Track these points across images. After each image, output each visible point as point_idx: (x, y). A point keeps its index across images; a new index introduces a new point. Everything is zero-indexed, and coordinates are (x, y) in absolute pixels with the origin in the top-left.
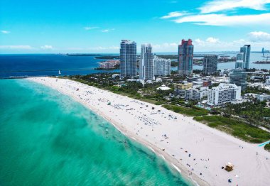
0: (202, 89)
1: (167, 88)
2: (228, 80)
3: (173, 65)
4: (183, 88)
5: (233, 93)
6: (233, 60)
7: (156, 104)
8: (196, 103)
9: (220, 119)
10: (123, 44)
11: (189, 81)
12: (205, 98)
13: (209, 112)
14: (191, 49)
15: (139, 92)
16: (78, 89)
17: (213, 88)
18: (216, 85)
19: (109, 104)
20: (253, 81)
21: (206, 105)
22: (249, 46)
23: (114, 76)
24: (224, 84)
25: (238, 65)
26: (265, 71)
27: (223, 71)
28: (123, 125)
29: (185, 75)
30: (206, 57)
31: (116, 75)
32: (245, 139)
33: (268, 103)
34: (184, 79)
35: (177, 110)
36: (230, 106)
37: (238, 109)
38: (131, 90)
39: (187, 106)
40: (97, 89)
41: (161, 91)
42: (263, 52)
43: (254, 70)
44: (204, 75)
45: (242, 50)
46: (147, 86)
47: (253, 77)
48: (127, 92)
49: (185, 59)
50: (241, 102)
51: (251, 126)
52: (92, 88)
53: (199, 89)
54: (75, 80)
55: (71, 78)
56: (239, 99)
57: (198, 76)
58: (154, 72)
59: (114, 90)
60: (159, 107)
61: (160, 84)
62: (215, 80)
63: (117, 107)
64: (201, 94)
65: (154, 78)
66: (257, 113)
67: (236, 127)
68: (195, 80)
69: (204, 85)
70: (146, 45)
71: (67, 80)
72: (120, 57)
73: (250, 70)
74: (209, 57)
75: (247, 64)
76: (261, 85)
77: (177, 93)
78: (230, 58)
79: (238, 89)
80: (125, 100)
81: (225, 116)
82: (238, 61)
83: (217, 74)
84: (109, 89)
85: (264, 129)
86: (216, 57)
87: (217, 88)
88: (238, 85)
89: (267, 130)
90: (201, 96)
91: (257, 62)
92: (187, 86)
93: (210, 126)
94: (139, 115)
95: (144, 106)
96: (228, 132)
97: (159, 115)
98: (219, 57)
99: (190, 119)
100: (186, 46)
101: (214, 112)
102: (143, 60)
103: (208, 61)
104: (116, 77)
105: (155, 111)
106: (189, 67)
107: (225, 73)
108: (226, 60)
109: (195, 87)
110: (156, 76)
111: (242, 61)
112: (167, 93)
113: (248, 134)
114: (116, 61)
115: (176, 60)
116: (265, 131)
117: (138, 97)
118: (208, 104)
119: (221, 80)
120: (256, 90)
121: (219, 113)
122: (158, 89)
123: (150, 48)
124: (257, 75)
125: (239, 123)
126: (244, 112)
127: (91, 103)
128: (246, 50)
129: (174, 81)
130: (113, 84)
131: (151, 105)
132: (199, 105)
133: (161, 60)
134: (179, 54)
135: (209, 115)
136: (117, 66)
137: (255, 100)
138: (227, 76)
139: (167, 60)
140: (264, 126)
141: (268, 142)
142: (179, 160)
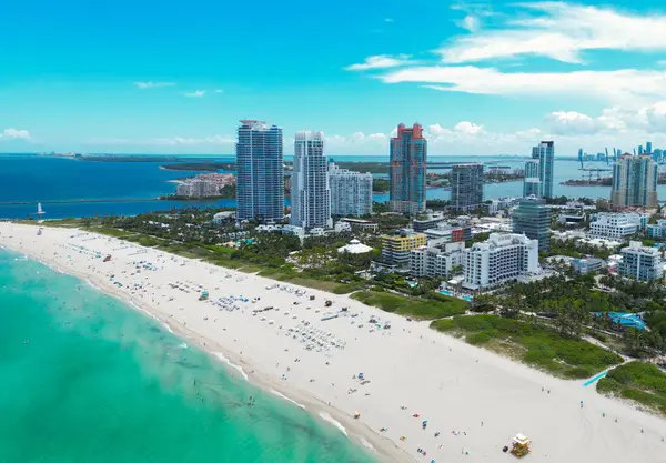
0: (450, 247)
1: (364, 249)
2: (507, 227)
3: (378, 187)
4: (403, 246)
5: (520, 257)
6: (517, 176)
7: (338, 292)
8: (437, 286)
9: (493, 323)
10: (244, 132)
11: (418, 228)
12: (458, 270)
13: (468, 306)
14: (422, 147)
15: (289, 260)
16: (108, 259)
17: (477, 245)
18: (482, 237)
19: (204, 297)
20: (562, 228)
21: (460, 288)
22: (550, 144)
23: (219, 216)
24: (499, 234)
25: (530, 189)
26: (588, 202)
27: (496, 202)
28: (245, 357)
29: (407, 214)
30: (455, 169)
31: (227, 214)
32: (553, 369)
33: (597, 278)
34: (405, 224)
35: (389, 306)
36: (515, 288)
37: (533, 295)
38: (268, 255)
39: (415, 293)
40: (167, 255)
41: (347, 255)
42: (580, 159)
43: (563, 201)
44: (454, 213)
45: (536, 153)
46: (312, 243)
47: (562, 217)
48: (258, 262)
49: (404, 175)
50: (540, 278)
51: (564, 335)
52: (152, 254)
53: (442, 248)
54: (101, 231)
55: (86, 225)
56: (535, 271)
57: (440, 215)
58: (331, 207)
59: (219, 258)
60: (344, 300)
61: (346, 238)
62: (481, 225)
63: (226, 304)
64: (449, 261)
65: (330, 222)
66: (576, 303)
67: (532, 340)
68: (433, 225)
69: (455, 237)
70: (308, 135)
71: (75, 231)
72: (237, 166)
73: (555, 201)
74: (462, 168)
75: (548, 187)
76: (581, 236)
77: (389, 262)
78: (510, 172)
79: (531, 246)
80: (251, 284)
81: (506, 314)
82: (528, 180)
83: (483, 211)
84: (204, 256)
85: (593, 341)
86: (480, 169)
87: (484, 245)
88: (531, 236)
89: (600, 344)
90: (449, 267)
91: (570, 183)
92: (414, 242)
93: (473, 341)
94: (290, 324)
95: (304, 299)
96: (514, 354)
97: (344, 320)
98: (487, 170)
99: (423, 327)
100: (409, 143)
101: (481, 306)
102: (300, 175)
103: (461, 178)
104: (224, 221)
105: (334, 309)
106: (419, 195)
107: (500, 207)
108: (503, 178)
109: (432, 243)
110: (336, 218)
111: (536, 180)
112: (364, 261)
113: (561, 356)
114: (227, 178)
115: (385, 176)
116: (595, 348)
117: (288, 275)
118: (466, 285)
119: (492, 226)
120: (570, 248)
121: (492, 308)
122: (341, 250)
123: (320, 144)
124: (572, 211)
125: (537, 329)
126: (547, 302)
127: (147, 298)
128: (545, 152)
129: (383, 230)
130: (215, 240)
131: (323, 295)
132: (444, 290)
133: (348, 174)
134: (393, 161)
135: (469, 313)
136: (228, 191)
137: (570, 271)
138: (506, 215)
139: (361, 176)
140: (594, 335)
141: (603, 374)
142: (399, 443)
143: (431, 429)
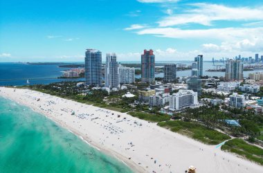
0: (164, 95)
1: (132, 96)
2: (186, 87)
3: (137, 73)
4: (147, 94)
5: (191, 99)
6: (189, 68)
7: (122, 112)
8: (159, 109)
9: (181, 123)
10: (88, 53)
11: (152, 88)
12: (167, 104)
13: (171, 117)
14: (153, 58)
15: (104, 100)
16: (39, 100)
17: (174, 94)
18: (176, 91)
19: (73, 114)
20: (206, 87)
21: (168, 110)
22: (202, 56)
23: (78, 84)
24: (183, 90)
25: (194, 73)
26: (216, 78)
27: (181, 78)
28: (88, 136)
29: (148, 83)
30: (166, 66)
31: (81, 83)
32: (204, 141)
33: (220, 107)
34: (147, 86)
35: (141, 117)
36: (189, 110)
37: (196, 113)
38: (96, 98)
39: (151, 112)
40: (60, 99)
41: (126, 99)
42: (213, 62)
43: (207, 77)
44: (165, 82)
45: (196, 59)
46: (113, 94)
47: (206, 84)
48: (92, 101)
49: (147, 67)
50: (198, 107)
51: (208, 128)
52: (55, 98)
53: (161, 95)
54: (36, 90)
55: (31, 87)
56: (196, 104)
57: (160, 83)
58: (120, 80)
59: (79, 99)
60: (124, 115)
61: (125, 91)
62: (175, 87)
63: (81, 117)
64: (164, 100)
65: (119, 86)
66: (212, 116)
67: (195, 130)
68: (157, 87)
69: (166, 91)
70: (111, 54)
71: (27, 90)
72: (86, 65)
73: (204, 78)
74: (168, 65)
75: (201, 72)
76: (214, 90)
77: (141, 100)
78: (187, 67)
79: (195, 95)
80: (90, 109)
81: (185, 120)
82: (194, 70)
83: (176, 81)
84: (73, 99)
85: (219, 130)
86: (175, 65)
87: (177, 94)
88: (195, 91)
89: (222, 132)
90: (164, 102)
91: (209, 71)
92: (150, 93)
93: (173, 130)
94: (104, 123)
95: (110, 115)
96: (189, 135)
97: (125, 122)
98: (177, 66)
99: (154, 125)
100: (148, 56)
101: (176, 117)
102: (108, 69)
103: (168, 69)
104: (80, 86)
105: (121, 118)
106: (152, 75)
107: (183, 80)
108: (184, 69)
109: (157, 93)
110: (122, 84)
111: (196, 70)
112: (132, 100)
113: (207, 136)
114: (81, 70)
115: (140, 69)
116: (219, 133)
117: (104, 105)
118: (170, 109)
119: (180, 87)
120: (210, 95)
121: (180, 118)
122: (123, 96)
123: (115, 57)
124: (210, 81)
125: (197, 126)
126: (201, 115)
127: (53, 114)
128: (199, 59)
129: (139, 88)
130: (77, 93)
131: (117, 113)
132: (162, 111)
133: (126, 68)
134: (142, 63)
135: (171, 120)
136: (82, 75)
137: (210, 104)
138: (185, 83)
139: (131, 69)
140: (219, 128)
141: (223, 143)
142: (145, 168)
143: (158, 163)
